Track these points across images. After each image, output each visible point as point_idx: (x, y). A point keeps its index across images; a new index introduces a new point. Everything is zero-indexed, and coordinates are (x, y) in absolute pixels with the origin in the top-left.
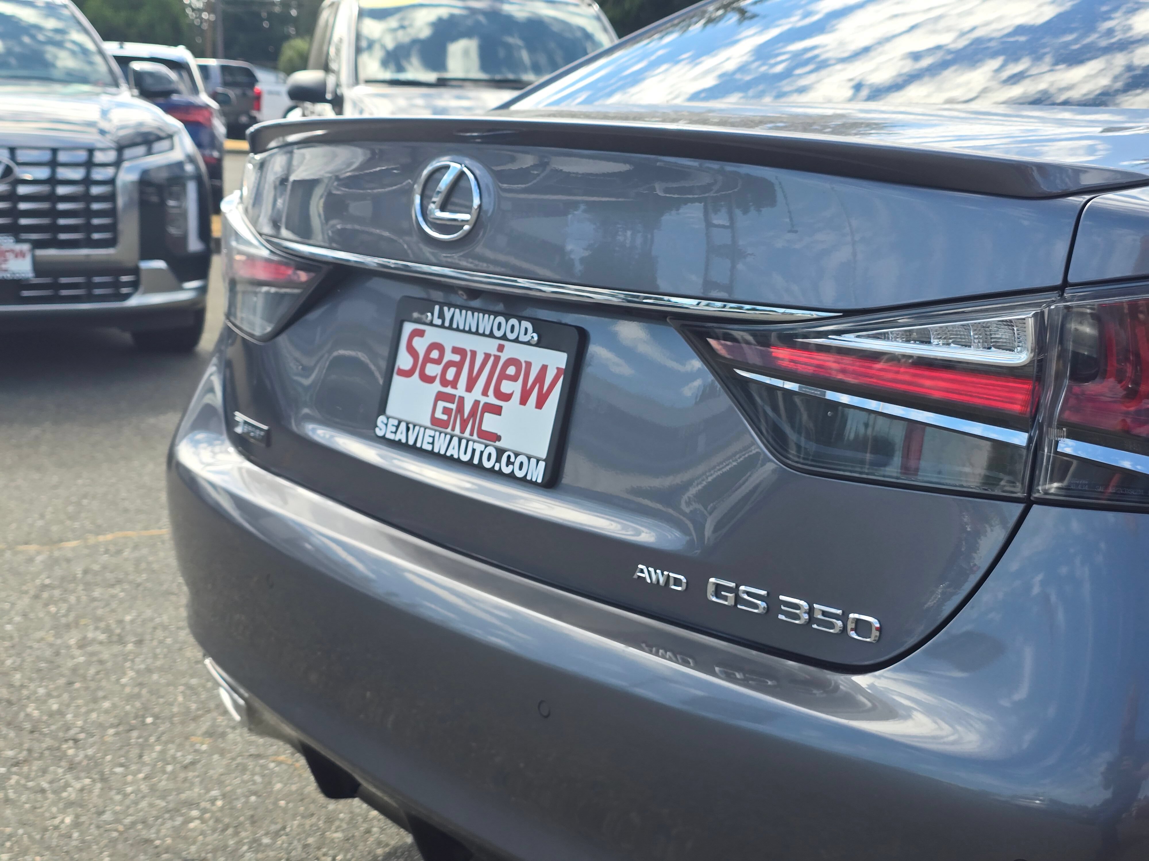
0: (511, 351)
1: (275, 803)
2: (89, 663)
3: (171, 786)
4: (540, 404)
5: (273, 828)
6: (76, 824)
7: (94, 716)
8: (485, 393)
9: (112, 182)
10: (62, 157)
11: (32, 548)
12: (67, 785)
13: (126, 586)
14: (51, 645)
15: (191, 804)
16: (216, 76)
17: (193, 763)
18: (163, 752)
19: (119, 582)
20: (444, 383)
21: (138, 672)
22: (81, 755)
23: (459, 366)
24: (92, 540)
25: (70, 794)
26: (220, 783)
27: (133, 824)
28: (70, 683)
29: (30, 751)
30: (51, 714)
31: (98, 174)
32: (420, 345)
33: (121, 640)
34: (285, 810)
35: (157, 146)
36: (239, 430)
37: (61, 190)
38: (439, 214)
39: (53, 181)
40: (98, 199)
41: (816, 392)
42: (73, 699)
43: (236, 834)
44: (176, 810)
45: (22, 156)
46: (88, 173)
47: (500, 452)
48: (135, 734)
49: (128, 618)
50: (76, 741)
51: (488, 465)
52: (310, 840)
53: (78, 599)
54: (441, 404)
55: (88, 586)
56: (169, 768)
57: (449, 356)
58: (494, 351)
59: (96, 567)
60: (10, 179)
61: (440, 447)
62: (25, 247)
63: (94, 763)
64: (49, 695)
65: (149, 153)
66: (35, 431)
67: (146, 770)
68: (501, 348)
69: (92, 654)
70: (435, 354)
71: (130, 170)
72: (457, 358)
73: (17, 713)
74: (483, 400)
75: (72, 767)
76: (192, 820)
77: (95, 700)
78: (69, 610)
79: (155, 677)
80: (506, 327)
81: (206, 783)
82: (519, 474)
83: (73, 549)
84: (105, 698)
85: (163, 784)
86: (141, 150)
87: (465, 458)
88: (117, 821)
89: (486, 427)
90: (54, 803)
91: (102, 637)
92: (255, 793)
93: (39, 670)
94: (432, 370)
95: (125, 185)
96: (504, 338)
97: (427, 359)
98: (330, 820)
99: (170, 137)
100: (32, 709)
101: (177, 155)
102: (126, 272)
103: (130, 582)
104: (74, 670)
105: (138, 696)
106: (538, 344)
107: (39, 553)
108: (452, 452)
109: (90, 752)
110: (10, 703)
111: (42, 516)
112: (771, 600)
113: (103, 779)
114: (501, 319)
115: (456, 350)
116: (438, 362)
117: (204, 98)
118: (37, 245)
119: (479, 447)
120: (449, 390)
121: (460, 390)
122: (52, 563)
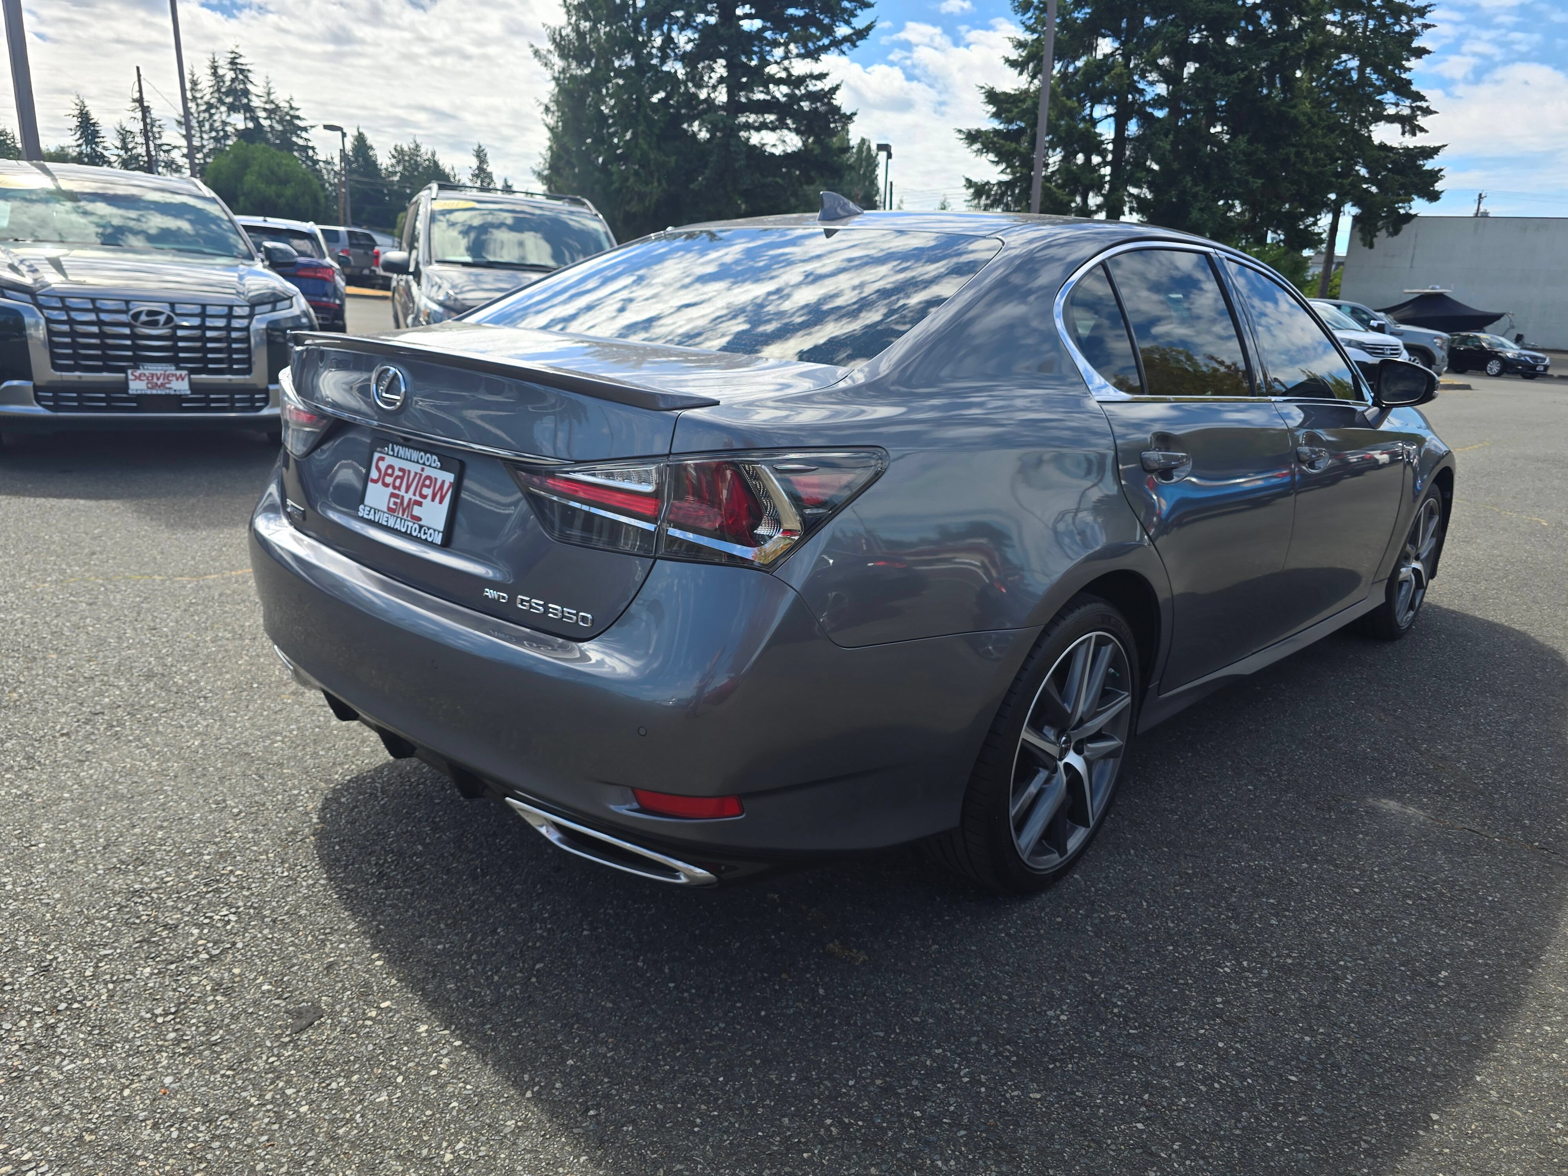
0: (428, 471)
1: (331, 733)
2: (219, 652)
3: (266, 723)
4: (441, 502)
5: (328, 746)
6: (202, 745)
7: (219, 683)
8: (414, 494)
9: (247, 329)
10: (210, 310)
11: (185, 579)
12: (198, 723)
13: (248, 604)
14: (193, 640)
15: (276, 733)
16: (345, 240)
17: (281, 710)
18: (262, 704)
19: (244, 601)
20: (395, 487)
21: (251, 657)
22: (209, 705)
23: (402, 478)
24: (227, 574)
25: (200, 728)
26: (297, 721)
27: (238, 745)
28: (205, 664)
29: (174, 704)
30: (190, 683)
31: (236, 323)
32: (383, 465)
33: (242, 638)
34: (336, 736)
35: (279, 305)
36: (289, 510)
37: (209, 334)
38: (384, 395)
39: (203, 327)
40: (237, 341)
41: (564, 501)
42: (206, 673)
43: (304, 749)
44: (268, 737)
45: (179, 309)
46: (229, 323)
47: (421, 527)
48: (245, 693)
49: (247, 624)
50: (205, 698)
51: (414, 534)
52: (350, 752)
53: (214, 612)
54: (393, 500)
55: (221, 604)
56: (265, 713)
57: (397, 473)
58: (419, 471)
59: (228, 592)
60: (171, 325)
61: (391, 523)
62: (184, 373)
63: (216, 711)
64: (190, 671)
65: (274, 310)
66: (192, 501)
67: (250, 714)
68: (423, 470)
69: (222, 646)
70: (390, 471)
71: (258, 321)
72: (401, 474)
73: (168, 682)
74: (414, 498)
75: (202, 713)
76: (276, 742)
77: (221, 674)
78: (207, 619)
79: (262, 660)
80: (425, 457)
81: (288, 720)
82: (430, 539)
83: (214, 580)
84: (227, 672)
85: (260, 721)
86: (269, 307)
87: (403, 530)
88: (229, 743)
89: (414, 513)
90: (188, 734)
91: (229, 635)
92: (319, 727)
93: (184, 656)
94: (389, 480)
95: (257, 330)
96: (424, 464)
97: (386, 474)
98: (363, 742)
99: (290, 298)
100: (178, 679)
101: (296, 311)
102: (260, 391)
103: (250, 602)
104: (208, 656)
105: (250, 671)
106: (441, 469)
107: (189, 582)
108: (397, 526)
109: (214, 704)
110: (163, 675)
111: (193, 558)
112: (545, 606)
113: (222, 719)
114: (422, 454)
115: (401, 470)
116: (391, 475)
117: (328, 261)
118: (192, 371)
119: (410, 524)
120: (396, 492)
121: (402, 492)
122: (198, 589)
